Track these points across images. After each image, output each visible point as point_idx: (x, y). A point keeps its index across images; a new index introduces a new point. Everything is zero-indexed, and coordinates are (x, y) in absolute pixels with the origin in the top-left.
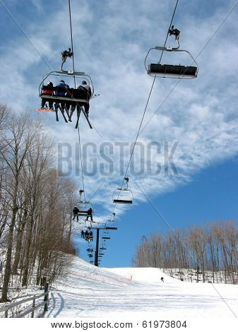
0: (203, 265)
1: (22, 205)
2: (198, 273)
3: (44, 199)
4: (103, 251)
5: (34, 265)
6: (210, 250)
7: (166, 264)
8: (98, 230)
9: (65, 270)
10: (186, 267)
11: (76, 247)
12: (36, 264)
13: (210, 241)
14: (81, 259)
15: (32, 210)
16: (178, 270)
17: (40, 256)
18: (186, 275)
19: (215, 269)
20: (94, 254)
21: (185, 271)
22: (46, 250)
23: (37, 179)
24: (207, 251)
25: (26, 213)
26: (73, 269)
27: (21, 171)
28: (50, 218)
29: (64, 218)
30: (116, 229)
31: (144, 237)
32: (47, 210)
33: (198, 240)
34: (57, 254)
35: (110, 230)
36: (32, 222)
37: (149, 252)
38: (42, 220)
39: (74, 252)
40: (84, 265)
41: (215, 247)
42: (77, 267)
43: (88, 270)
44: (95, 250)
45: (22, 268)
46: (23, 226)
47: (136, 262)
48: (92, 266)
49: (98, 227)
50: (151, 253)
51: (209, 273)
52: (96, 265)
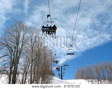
0: (100, 78)
1: (34, 59)
2: (98, 81)
3: (42, 57)
4: (64, 74)
5: (40, 80)
6: (102, 72)
7: (87, 78)
8: (62, 67)
9: (51, 81)
10: (94, 79)
11: (54, 73)
12: (41, 79)
13: (102, 69)
14: (56, 77)
15: (38, 61)
16: (91, 80)
17: (42, 77)
18: (94, 82)
19: (105, 79)
20: (60, 75)
21: (93, 80)
22: (44, 74)
23: (39, 50)
24: (101, 73)
25: (36, 62)
26: (53, 81)
27: (34, 48)
28: (44, 63)
29: (49, 63)
30: (68, 65)
31: (78, 69)
32: (43, 60)
33: (98, 69)
34: (48, 76)
35: (66, 66)
36: (38, 65)
37: (80, 73)
38: (42, 64)
39: (53, 75)
40: (57, 79)
41: (104, 71)
42: (55, 80)
43: (59, 81)
44: (61, 74)
45: (36, 81)
46: (35, 66)
47: (75, 78)
48: (60, 80)
49: (61, 66)
50: (81, 74)
51: (103, 81)
52: (62, 79)
